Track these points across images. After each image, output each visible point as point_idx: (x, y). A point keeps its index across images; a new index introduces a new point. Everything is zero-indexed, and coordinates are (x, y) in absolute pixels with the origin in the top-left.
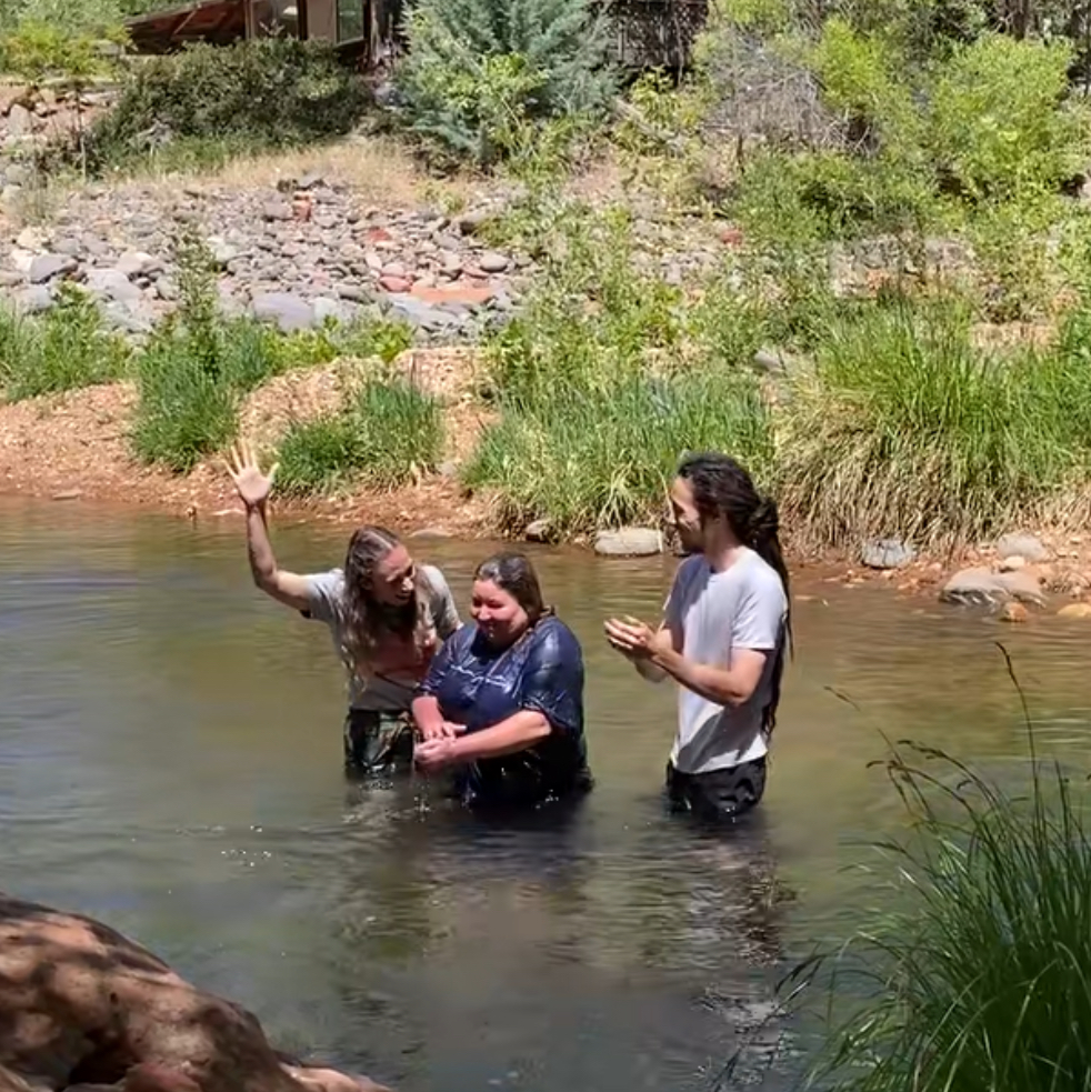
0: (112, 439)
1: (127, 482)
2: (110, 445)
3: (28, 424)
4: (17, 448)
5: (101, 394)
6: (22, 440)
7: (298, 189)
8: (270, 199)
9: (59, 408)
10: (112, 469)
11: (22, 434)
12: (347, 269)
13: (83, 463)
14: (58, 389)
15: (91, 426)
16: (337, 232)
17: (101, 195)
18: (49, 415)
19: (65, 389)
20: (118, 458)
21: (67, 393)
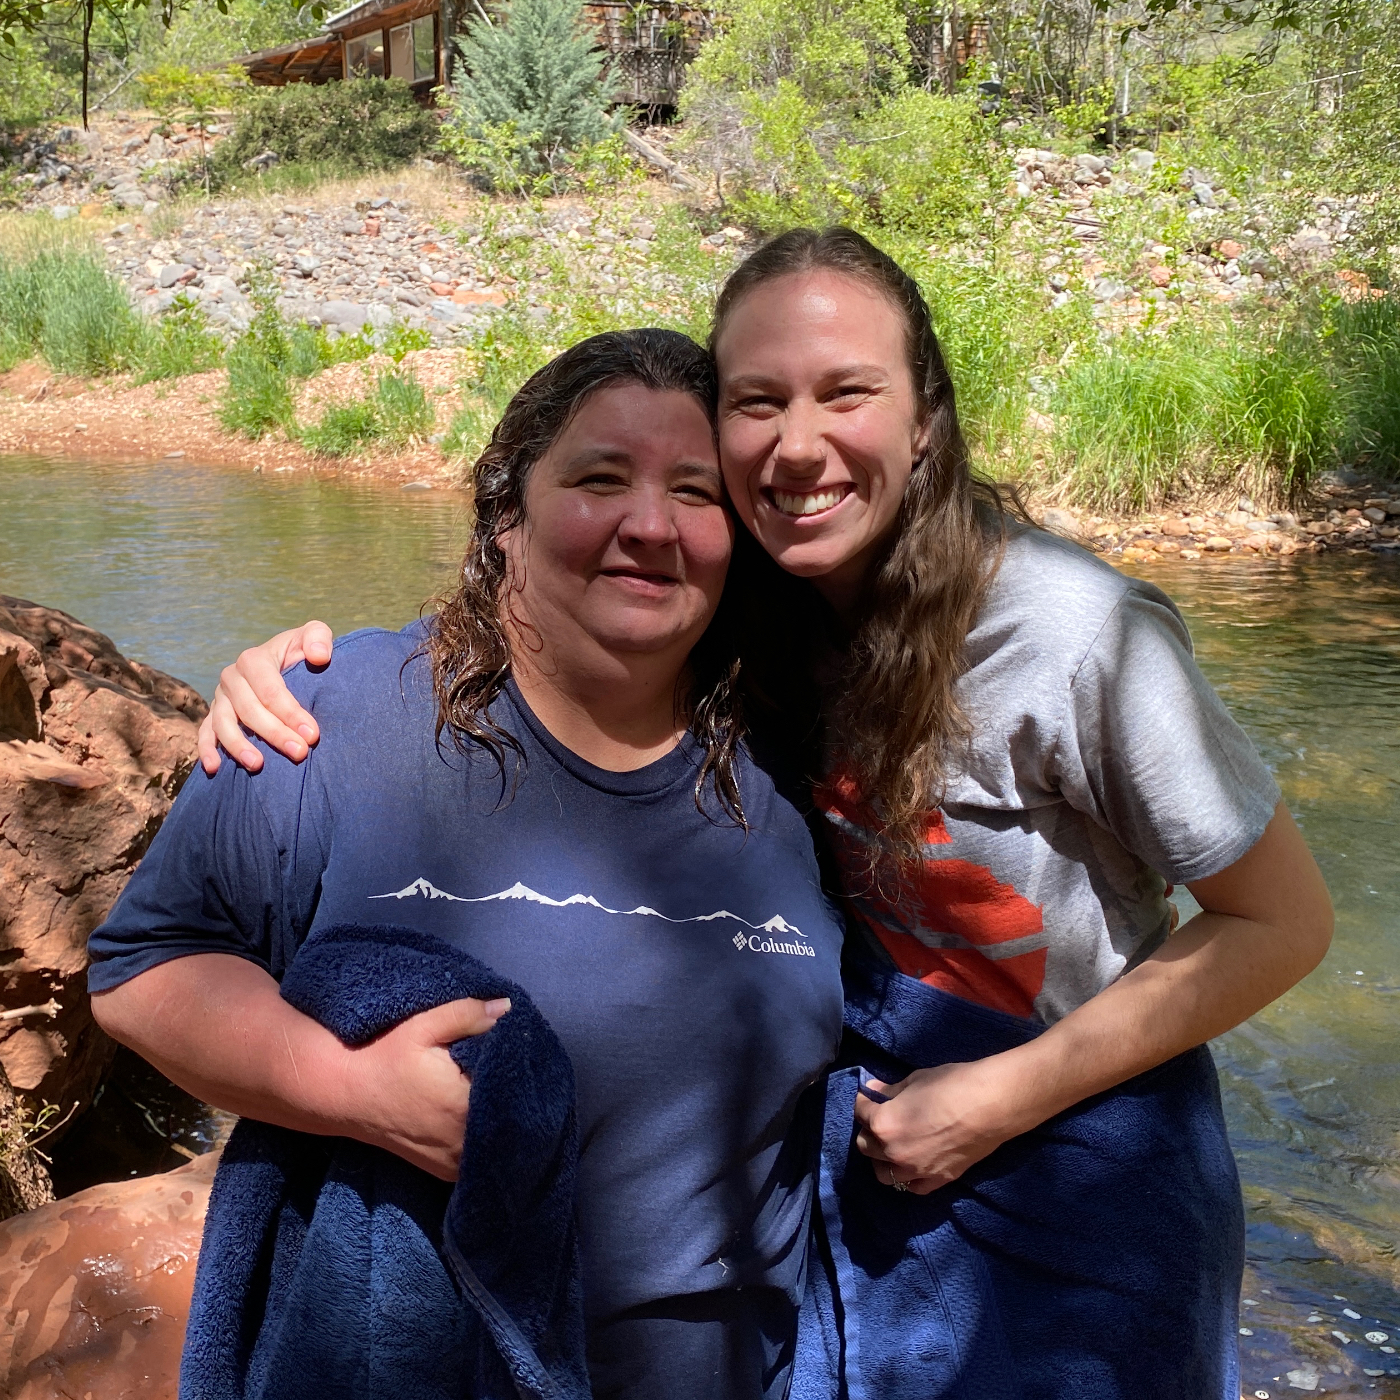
0: (207, 415)
1: (217, 447)
2: (206, 419)
3: (149, 402)
4: (141, 421)
5: (201, 381)
6: (145, 414)
7: (372, 209)
8: (349, 218)
9: (172, 391)
10: (206, 436)
11: (144, 411)
12: (405, 276)
13: (187, 432)
14: (172, 376)
15: (194, 405)
16: (400, 246)
17: (219, 212)
18: (164, 395)
19: (176, 377)
20: (211, 428)
21: (178, 380)
